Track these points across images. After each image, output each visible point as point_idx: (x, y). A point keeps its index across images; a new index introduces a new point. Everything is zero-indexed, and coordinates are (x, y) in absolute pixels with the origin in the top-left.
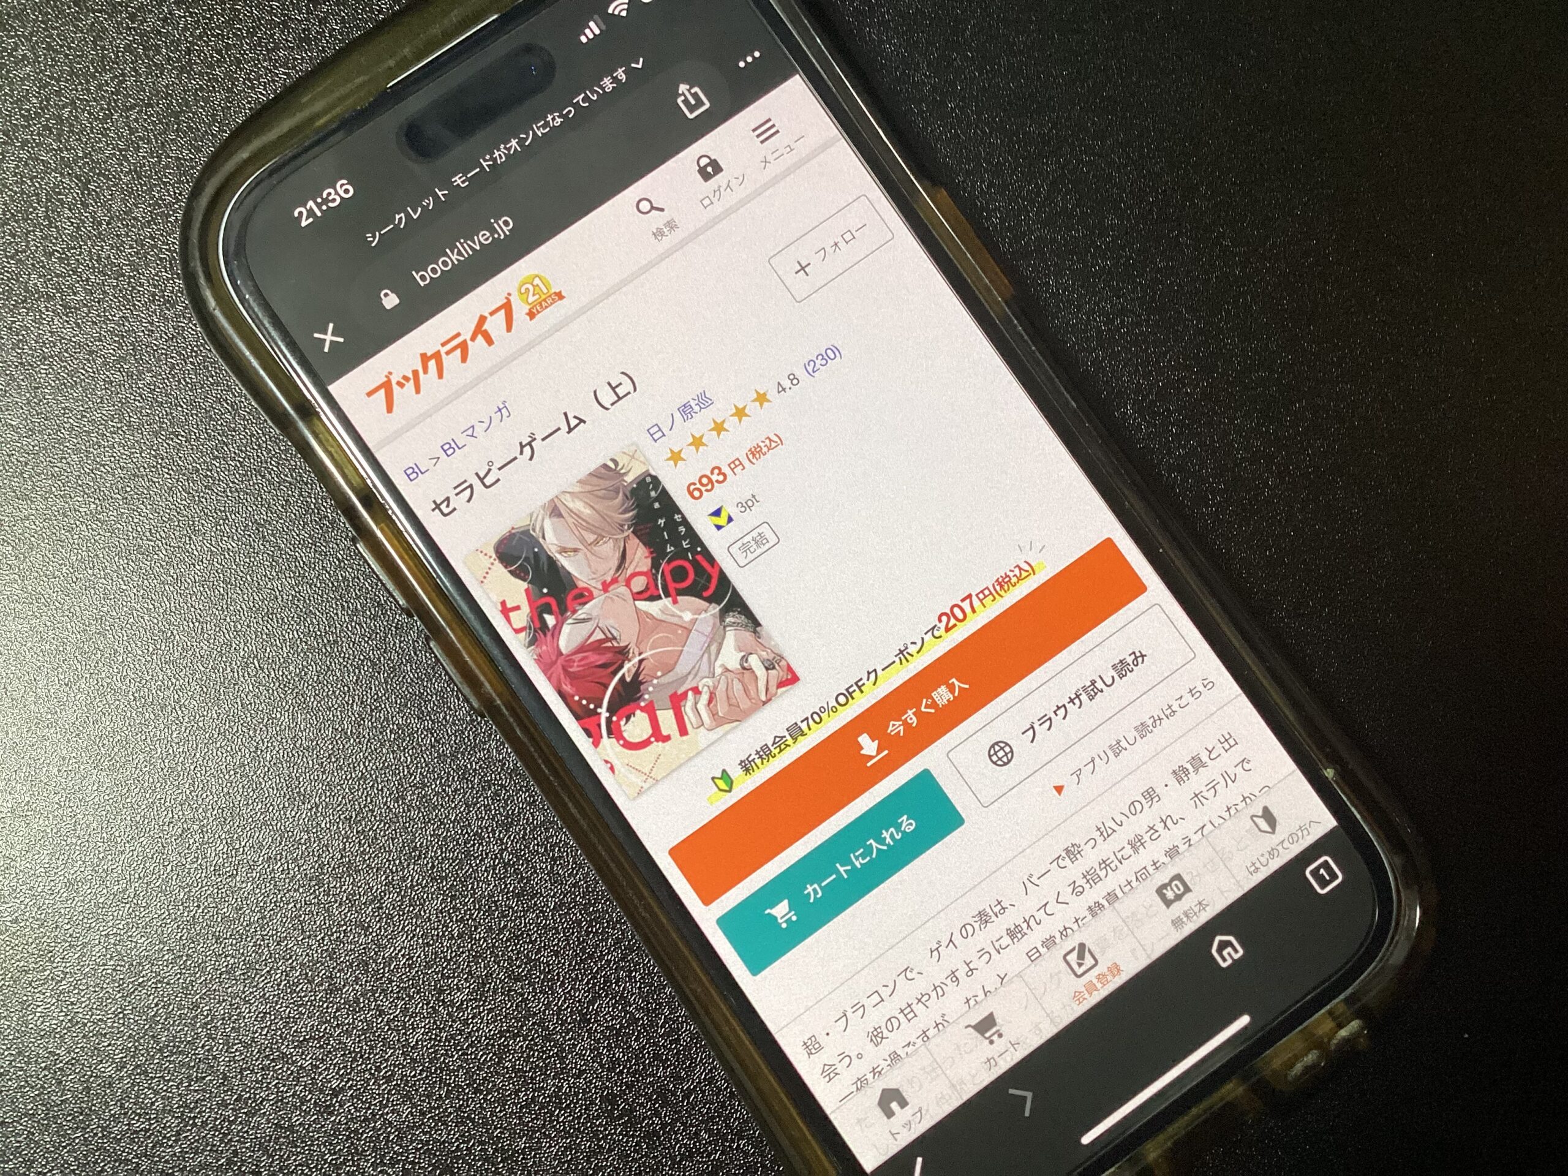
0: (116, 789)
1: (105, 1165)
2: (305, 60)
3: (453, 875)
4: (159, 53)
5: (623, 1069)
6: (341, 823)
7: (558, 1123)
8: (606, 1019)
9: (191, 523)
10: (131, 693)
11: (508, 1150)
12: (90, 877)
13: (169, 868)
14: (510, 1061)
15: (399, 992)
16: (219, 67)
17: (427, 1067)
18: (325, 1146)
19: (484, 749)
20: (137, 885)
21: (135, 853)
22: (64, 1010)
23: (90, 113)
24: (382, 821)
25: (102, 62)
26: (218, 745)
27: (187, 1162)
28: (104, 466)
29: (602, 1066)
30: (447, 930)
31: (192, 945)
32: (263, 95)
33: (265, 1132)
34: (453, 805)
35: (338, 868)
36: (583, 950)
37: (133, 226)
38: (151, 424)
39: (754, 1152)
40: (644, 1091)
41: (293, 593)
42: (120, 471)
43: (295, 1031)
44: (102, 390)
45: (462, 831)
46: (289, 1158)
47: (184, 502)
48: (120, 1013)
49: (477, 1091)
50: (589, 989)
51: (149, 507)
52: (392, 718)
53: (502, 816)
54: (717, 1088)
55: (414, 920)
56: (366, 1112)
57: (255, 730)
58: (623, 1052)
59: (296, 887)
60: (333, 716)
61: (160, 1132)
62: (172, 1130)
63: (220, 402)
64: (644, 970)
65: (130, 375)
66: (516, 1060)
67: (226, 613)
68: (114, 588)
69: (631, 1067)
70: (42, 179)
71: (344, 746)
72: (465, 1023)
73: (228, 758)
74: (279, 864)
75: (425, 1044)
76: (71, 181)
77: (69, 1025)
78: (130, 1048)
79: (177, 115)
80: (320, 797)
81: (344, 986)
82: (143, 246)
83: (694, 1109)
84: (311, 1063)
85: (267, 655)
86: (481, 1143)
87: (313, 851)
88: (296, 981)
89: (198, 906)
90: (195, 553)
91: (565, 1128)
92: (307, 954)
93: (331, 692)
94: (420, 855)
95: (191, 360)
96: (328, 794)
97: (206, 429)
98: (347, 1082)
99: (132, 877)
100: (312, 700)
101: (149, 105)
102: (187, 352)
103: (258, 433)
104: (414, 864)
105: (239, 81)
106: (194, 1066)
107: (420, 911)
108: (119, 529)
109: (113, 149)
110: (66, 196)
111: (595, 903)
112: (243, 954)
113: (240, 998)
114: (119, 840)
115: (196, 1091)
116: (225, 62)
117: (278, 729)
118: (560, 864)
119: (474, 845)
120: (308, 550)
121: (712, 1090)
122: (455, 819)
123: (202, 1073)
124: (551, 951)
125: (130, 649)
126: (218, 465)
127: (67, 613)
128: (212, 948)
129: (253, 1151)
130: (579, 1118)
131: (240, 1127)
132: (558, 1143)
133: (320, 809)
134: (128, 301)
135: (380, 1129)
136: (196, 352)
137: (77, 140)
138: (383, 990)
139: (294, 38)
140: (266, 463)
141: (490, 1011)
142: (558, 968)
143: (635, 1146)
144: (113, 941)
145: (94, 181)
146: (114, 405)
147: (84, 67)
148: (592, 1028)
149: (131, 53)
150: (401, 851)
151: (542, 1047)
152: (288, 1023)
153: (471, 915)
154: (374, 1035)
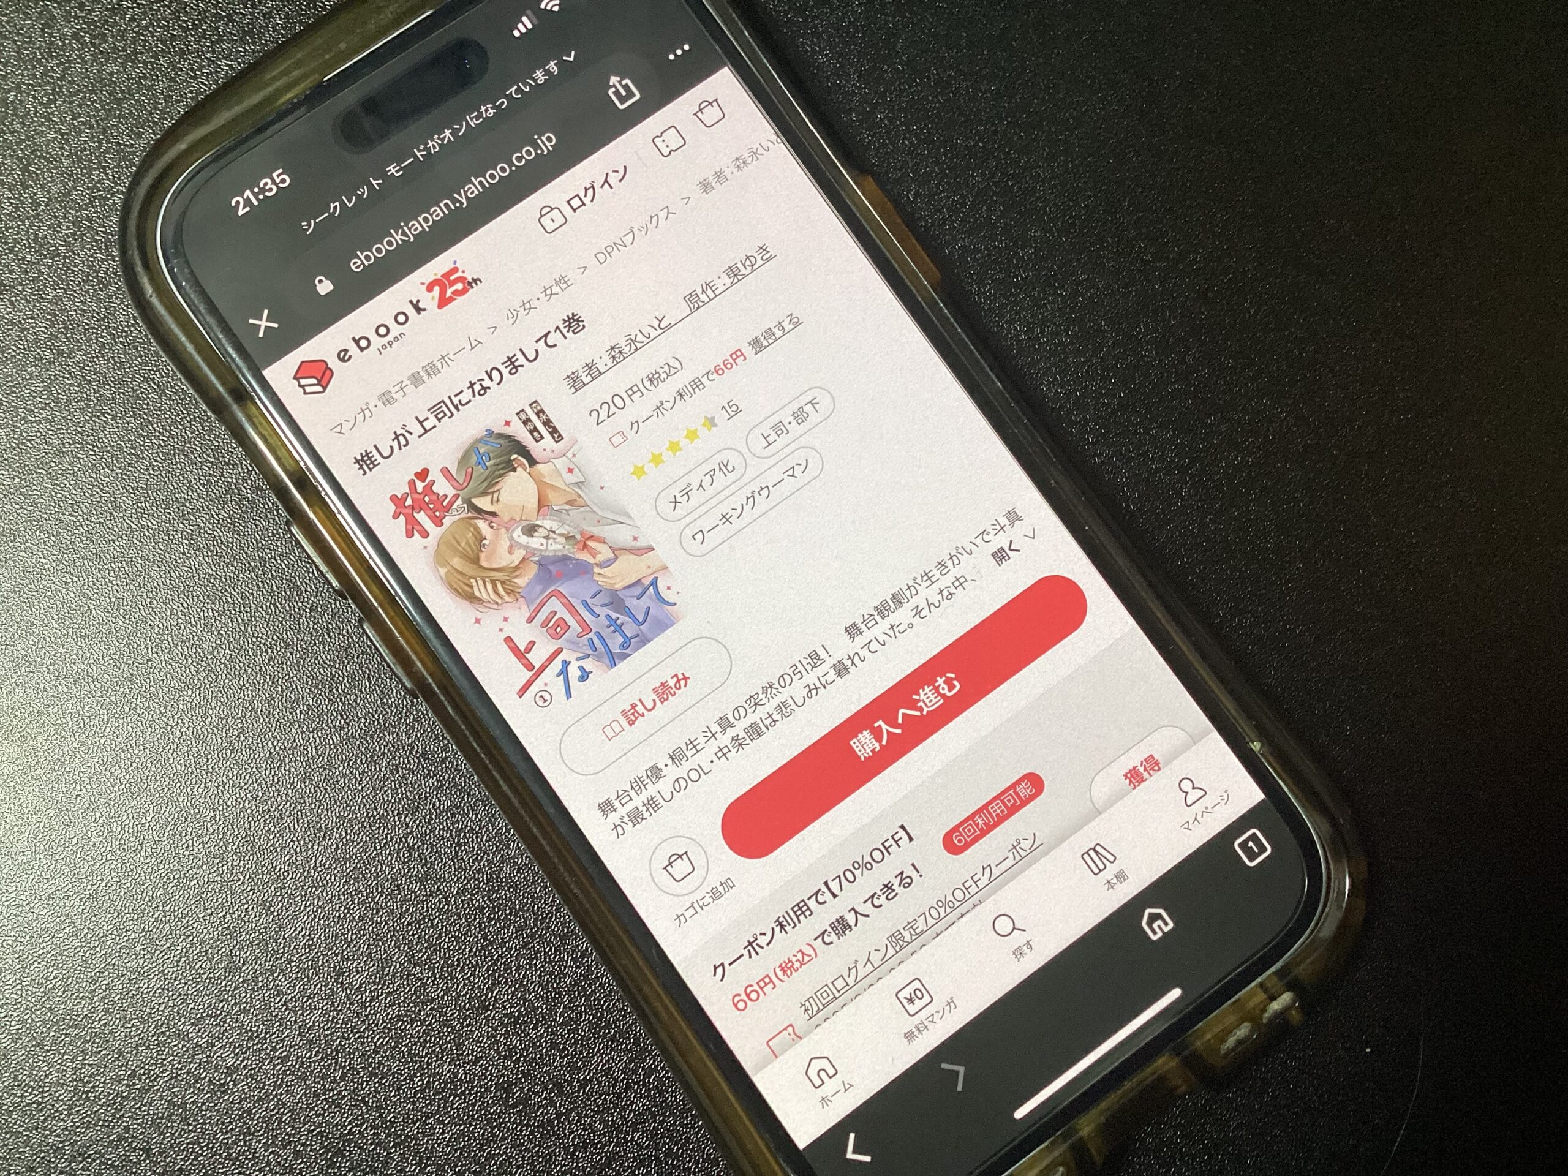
2: (249, 52)
4: (106, 42)
5: (520, 1057)
6: (247, 802)
7: (452, 1109)
8: (503, 1006)
9: (113, 499)
11: (400, 1136)
13: (75, 841)
14: (406, 1045)
15: (298, 972)
17: (323, 1049)
18: (217, 1125)
19: (393, 734)
20: (42, 857)
23: (34, 98)
25: (49, 49)
28: (30, 441)
29: (499, 1054)
30: (348, 912)
32: (205, 85)
33: (157, 1109)
34: (360, 788)
35: (243, 846)
36: (485, 938)
37: (71, 208)
38: (78, 401)
39: (649, 1144)
40: (540, 1080)
41: (210, 572)
42: (46, 447)
44: (32, 366)
45: (368, 813)
46: (180, 1136)
47: (107, 479)
49: (372, 1074)
50: (489, 976)
51: (72, 482)
52: (303, 698)
53: (408, 800)
54: (614, 1079)
56: (260, 1092)
57: (166, 707)
58: (520, 1040)
59: (200, 863)
61: (53, 1106)
62: (64, 1104)
63: (147, 382)
64: (545, 958)
66: (412, 1045)
68: (34, 560)
69: (528, 1055)
71: (253, 725)
72: (363, 1005)
74: (184, 841)
75: (322, 1025)
79: (119, 102)
80: (228, 775)
81: (244, 964)
82: (79, 228)
83: (589, 1099)
84: (207, 1041)
87: (218, 829)
88: (195, 957)
89: (102, 880)
90: (116, 529)
91: (459, 1114)
92: (208, 932)
93: (242, 671)
94: (324, 836)
96: (235, 772)
97: (132, 408)
98: (242, 1061)
100: (224, 677)
101: (92, 92)
102: (117, 332)
104: (319, 845)
105: (182, 71)
106: (90, 1041)
107: (322, 892)
108: (42, 504)
109: (55, 132)
111: (498, 890)
112: (144, 928)
113: (139, 973)
115: (90, 1065)
116: (170, 52)
118: (465, 849)
119: (379, 828)
120: (227, 529)
121: (609, 1082)
122: (361, 801)
124: (452, 936)
125: (46, 622)
126: (142, 443)
128: (113, 922)
129: (145, 1128)
130: (474, 1105)
131: (133, 1103)
132: (451, 1130)
133: (227, 788)
134: (63, 281)
135: (273, 1110)
137: (20, 123)
138: (282, 970)
139: (238, 31)
141: (389, 994)
142: (458, 954)
145: (36, 164)
146: (43, 382)
147: (32, 53)
148: (489, 1015)
149: (78, 41)
150: (306, 832)
151: (439, 1032)
152: (186, 999)
153: (373, 898)
154: (272, 1015)
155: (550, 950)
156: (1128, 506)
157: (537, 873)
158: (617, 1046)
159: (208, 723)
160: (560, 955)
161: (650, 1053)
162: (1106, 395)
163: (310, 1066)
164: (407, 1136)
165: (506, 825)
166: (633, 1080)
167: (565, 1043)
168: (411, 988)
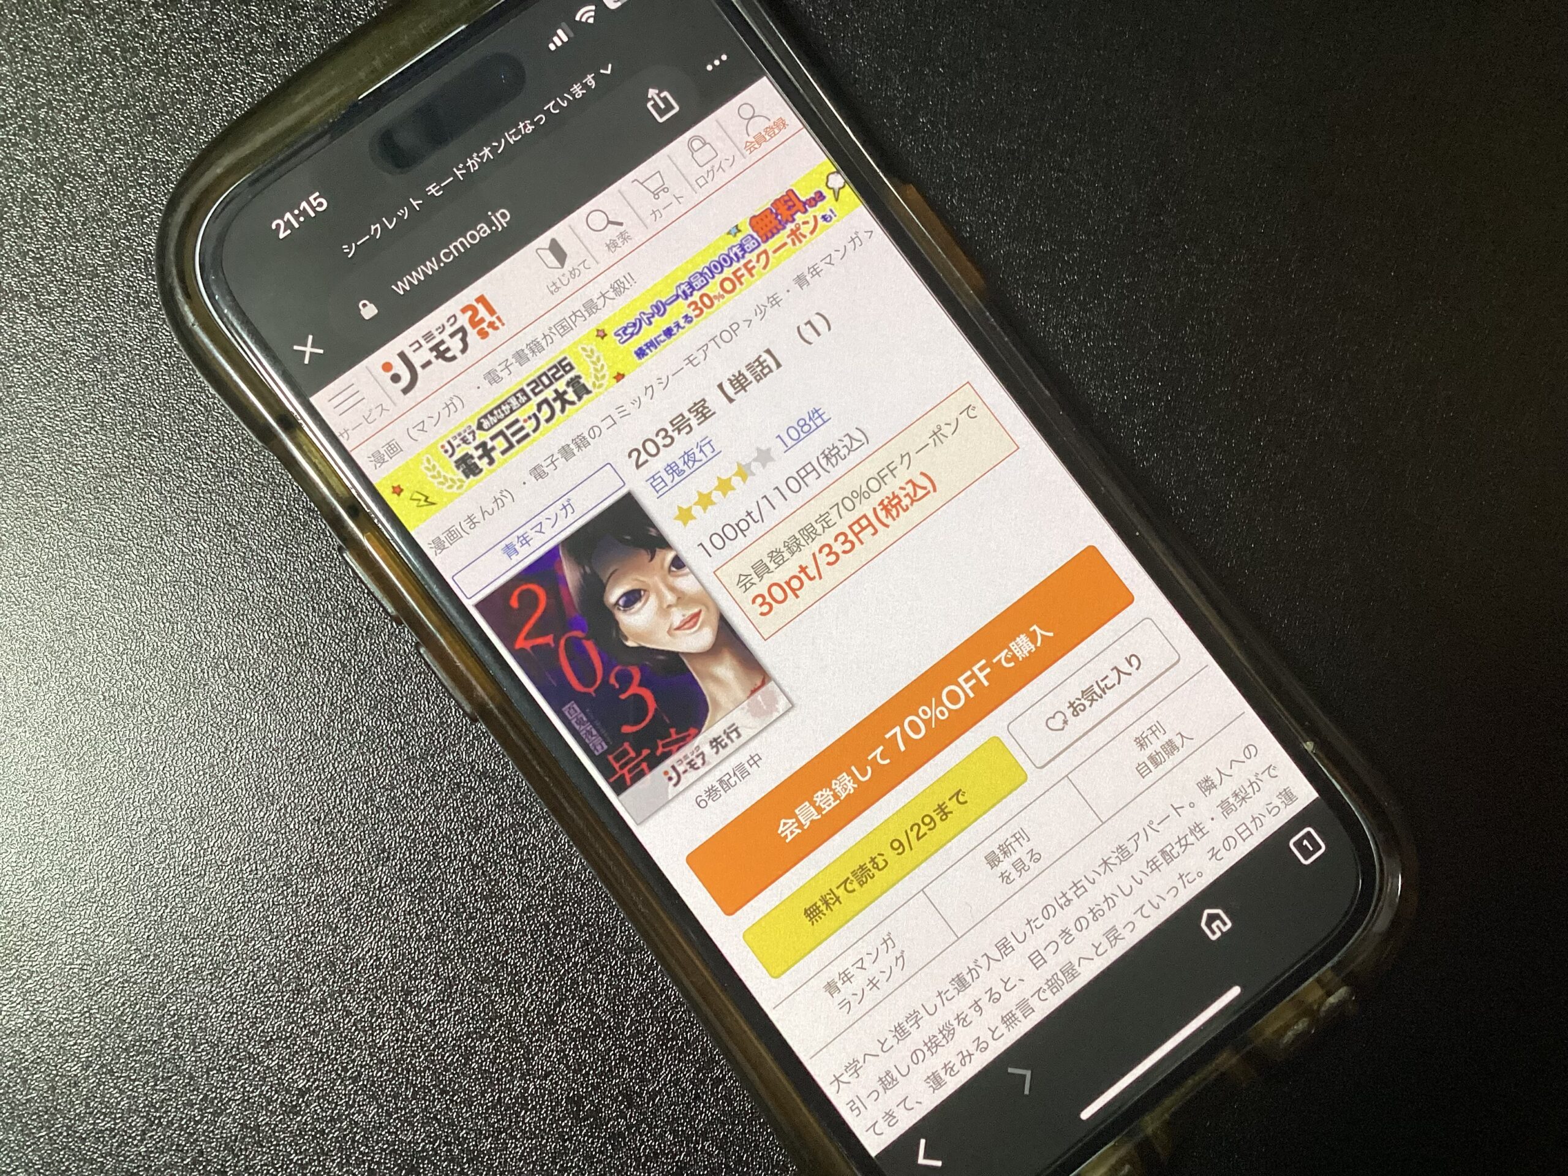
0: (84, 788)
1: (70, 1164)
2: (284, 65)
3: (421, 877)
4: (137, 55)
5: (589, 1070)
6: (310, 824)
7: (524, 1123)
8: (572, 1021)
9: (163, 523)
10: (100, 692)
11: (474, 1151)
12: (57, 876)
13: (137, 867)
15: (366, 993)
16: (197, 70)
17: (394, 1068)
18: (291, 1146)
20: (105, 884)
21: (103, 852)
22: (30, 1009)
23: (66, 114)
24: (350, 822)
25: (80, 63)
26: (188, 745)
27: (153, 1161)
29: (568, 1067)
30: (415, 931)
31: (160, 945)
33: (231, 1132)
34: (422, 807)
35: (307, 869)
36: (550, 952)
37: (108, 227)
38: (123, 425)
39: (719, 1153)
40: (610, 1092)
41: (264, 594)
42: (92, 471)
43: (262, 1031)
44: (75, 389)
45: (431, 833)
46: (254, 1157)
47: (156, 503)
48: (86, 1012)
49: (443, 1092)
50: (556, 991)
51: (121, 507)
52: (362, 720)
53: (470, 819)
54: (683, 1089)
55: (382, 922)
56: (332, 1113)
58: (589, 1054)
59: (264, 887)
60: (303, 717)
61: (126, 1132)
62: (137, 1130)
63: (193, 403)
64: (611, 972)
65: (103, 375)
66: (482, 1062)
67: (196, 613)
68: (85, 587)
69: (597, 1068)
70: (18, 178)
71: (313, 747)
72: (432, 1024)
73: (197, 759)
74: (248, 864)
75: (392, 1044)
76: (47, 181)
77: (35, 1023)
78: (96, 1047)
79: (153, 117)
80: (289, 798)
81: (311, 987)
82: (118, 247)
83: (659, 1110)
84: (278, 1063)
85: (237, 656)
86: (446, 1144)
87: (282, 852)
88: (263, 981)
89: (166, 906)
90: (167, 553)
91: (531, 1129)
92: (275, 955)
93: (300, 694)
94: (388, 857)
95: (165, 361)
96: (297, 795)
97: (179, 430)
98: (313, 1083)
99: (100, 876)
100: (282, 701)
101: (125, 107)
102: (161, 353)
103: (231, 435)
104: (383, 865)
105: (216, 84)
106: (160, 1066)
107: (387, 912)
108: (90, 529)
109: (89, 150)
110: (41, 195)
111: (563, 905)
112: (210, 954)
113: (207, 997)
114: (87, 839)
115: (162, 1091)
116: (203, 65)
117: (248, 730)
118: (529, 866)
119: (443, 846)
120: (280, 551)
121: (678, 1092)
122: (424, 821)
123: (168, 1072)
124: (519, 953)
125: (100, 648)
126: (190, 466)
127: (37, 612)
128: (179, 948)
129: (219, 1151)
130: (545, 1119)
131: (206, 1127)
133: (289, 810)
134: (102, 301)
135: (345, 1130)
136: (170, 353)
137: (53, 140)
138: (350, 991)
139: (272, 43)
140: (239, 464)
141: (457, 1012)
142: (525, 970)
143: (601, 1147)
144: (80, 941)
145: (70, 182)
146: (86, 406)
147: (61, 68)
148: (558, 1030)
149: (108, 54)
150: (370, 853)
151: (509, 1048)
152: (255, 1023)
153: (439, 917)
154: (341, 1036)
155: (616, 964)
156: (1177, 510)
157: (601, 888)
158: (685, 1057)
159: (267, 746)
160: (626, 969)
161: (718, 1063)
162: (1153, 398)
163: (381, 1086)
164: (479, 1152)
165: (568, 842)
166: (702, 1090)
167: (633, 1055)
168: (479, 1006)
